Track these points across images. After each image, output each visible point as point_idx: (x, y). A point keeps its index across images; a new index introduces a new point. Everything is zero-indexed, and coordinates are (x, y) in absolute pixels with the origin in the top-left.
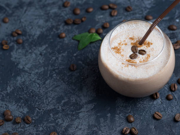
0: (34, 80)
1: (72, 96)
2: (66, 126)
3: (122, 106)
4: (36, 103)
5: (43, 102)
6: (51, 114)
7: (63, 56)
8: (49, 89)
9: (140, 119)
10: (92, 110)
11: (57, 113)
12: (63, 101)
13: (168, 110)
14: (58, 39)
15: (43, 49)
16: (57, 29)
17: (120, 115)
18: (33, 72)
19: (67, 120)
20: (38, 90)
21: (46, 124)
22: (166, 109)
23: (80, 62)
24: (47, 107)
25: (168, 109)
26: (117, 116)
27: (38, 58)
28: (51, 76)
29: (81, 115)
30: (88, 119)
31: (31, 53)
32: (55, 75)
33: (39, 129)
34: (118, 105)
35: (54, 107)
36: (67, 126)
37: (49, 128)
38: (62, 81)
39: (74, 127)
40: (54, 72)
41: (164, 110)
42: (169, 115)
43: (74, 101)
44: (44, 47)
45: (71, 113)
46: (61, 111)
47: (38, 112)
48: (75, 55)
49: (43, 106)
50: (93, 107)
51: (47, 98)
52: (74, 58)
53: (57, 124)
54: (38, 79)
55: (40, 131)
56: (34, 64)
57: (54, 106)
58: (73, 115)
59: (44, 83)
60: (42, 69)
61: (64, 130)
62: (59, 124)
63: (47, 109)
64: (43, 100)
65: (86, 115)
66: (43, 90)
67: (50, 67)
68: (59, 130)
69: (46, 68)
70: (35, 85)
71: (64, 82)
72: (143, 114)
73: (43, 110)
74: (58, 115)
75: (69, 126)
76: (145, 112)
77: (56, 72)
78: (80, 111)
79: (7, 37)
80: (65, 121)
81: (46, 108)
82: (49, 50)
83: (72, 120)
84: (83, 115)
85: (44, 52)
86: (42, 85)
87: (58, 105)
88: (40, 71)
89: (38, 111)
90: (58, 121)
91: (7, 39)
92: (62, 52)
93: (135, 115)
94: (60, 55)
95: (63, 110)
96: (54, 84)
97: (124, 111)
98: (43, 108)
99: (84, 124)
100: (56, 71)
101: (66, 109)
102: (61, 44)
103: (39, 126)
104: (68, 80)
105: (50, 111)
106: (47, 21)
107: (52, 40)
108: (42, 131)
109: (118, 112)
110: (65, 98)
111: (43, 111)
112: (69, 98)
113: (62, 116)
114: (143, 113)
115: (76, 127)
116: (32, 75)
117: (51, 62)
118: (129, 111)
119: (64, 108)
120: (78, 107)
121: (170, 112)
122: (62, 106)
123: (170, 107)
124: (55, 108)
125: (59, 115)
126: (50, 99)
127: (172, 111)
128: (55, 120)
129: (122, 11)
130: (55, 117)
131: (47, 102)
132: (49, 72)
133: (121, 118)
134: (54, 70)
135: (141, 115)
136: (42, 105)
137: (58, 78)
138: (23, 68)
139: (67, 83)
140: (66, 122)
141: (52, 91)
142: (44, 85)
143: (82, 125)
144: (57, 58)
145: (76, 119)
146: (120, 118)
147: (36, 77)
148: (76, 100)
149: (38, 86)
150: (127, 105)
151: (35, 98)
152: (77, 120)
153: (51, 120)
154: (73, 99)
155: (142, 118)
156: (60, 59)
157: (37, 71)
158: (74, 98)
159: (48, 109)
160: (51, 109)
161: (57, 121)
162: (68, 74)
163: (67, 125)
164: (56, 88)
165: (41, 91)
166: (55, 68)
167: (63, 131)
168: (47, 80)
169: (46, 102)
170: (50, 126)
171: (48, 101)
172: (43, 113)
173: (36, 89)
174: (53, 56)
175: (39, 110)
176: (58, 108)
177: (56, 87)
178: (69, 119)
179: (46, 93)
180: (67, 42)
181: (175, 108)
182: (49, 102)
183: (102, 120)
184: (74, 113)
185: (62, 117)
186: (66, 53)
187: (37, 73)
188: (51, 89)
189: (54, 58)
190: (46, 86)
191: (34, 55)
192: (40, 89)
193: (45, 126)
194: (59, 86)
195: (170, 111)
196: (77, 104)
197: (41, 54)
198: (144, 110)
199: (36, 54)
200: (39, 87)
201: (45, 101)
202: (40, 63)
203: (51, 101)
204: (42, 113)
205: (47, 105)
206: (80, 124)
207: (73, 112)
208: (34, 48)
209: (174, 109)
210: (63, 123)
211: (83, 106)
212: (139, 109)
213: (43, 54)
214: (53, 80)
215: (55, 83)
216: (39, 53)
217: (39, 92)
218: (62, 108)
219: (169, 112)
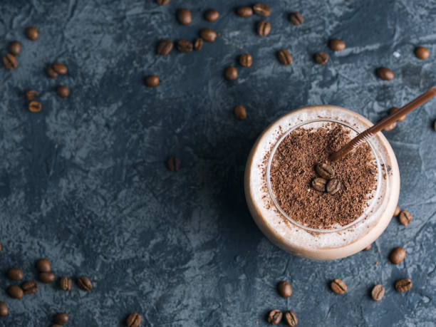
0: (93, 187)
1: (171, 231)
2: (158, 299)
3: (270, 259)
4: (99, 243)
5: (113, 241)
6: (129, 271)
7: (153, 131)
8: (125, 212)
9: (303, 289)
10: (210, 264)
11: (141, 269)
12: (153, 242)
13: (360, 272)
14: (143, 87)
15: (111, 113)
16: (141, 63)
17: (265, 279)
18: (92, 169)
19: (161, 284)
20: (103, 213)
21: (120, 292)
22: (356, 269)
23: (189, 149)
24: (122, 254)
25: (359, 270)
26: (259, 280)
27: (103, 135)
28: (129, 181)
29: (188, 274)
30: (201, 285)
31: (86, 121)
32: (136, 179)
33: (106, 302)
34: (262, 256)
35: (134, 255)
36: (160, 299)
37: (126, 300)
38: (151, 195)
39: (175, 302)
40: (135, 172)
41: (352, 272)
42: (360, 283)
43: (175, 242)
44: (114, 107)
45: (169, 269)
46: (148, 264)
47: (103, 264)
48: (178, 130)
49: (113, 251)
50: (211, 259)
51: (120, 233)
52: (176, 137)
53: (141, 293)
54: (102, 187)
55: (108, 307)
56: (94, 148)
57: (135, 252)
58: (171, 275)
59: (115, 197)
60: (111, 163)
61: (155, 308)
62: (145, 292)
63: (121, 257)
64: (113, 236)
65: (197, 275)
66: (114, 214)
67: (127, 157)
68: (146, 307)
69: (119, 160)
70: (97, 200)
71: (154, 195)
72: (310, 279)
73: (113, 259)
74: (142, 274)
75: (163, 299)
76: (314, 274)
77: (139, 172)
78: (187, 266)
79: (36, 78)
80: (157, 287)
81: (119, 255)
82: (124, 115)
83: (170, 286)
84: (193, 275)
85: (115, 119)
86: (112, 202)
87: (143, 249)
88: (106, 167)
89: (103, 261)
90: (143, 287)
91: (37, 82)
92: (150, 121)
93: (294, 281)
94: (148, 131)
95: (152, 262)
96: (135, 201)
97: (272, 270)
98: (114, 256)
99: (193, 295)
100: (140, 168)
101: (158, 260)
102: (149, 101)
103: (106, 295)
104: (162, 191)
105: (127, 262)
106: (119, 39)
107: (131, 91)
108: (112, 307)
109: (261, 271)
110: (158, 234)
111: (114, 263)
112: (165, 236)
113: (150, 275)
114: (309, 277)
115: (177, 301)
116: (89, 175)
117: (128, 145)
118: (283, 270)
119: (154, 258)
120: (182, 256)
121: (362, 277)
122: (151, 254)
123: (363, 266)
124: (137, 257)
125: (145, 273)
126: (127, 235)
127: (367, 276)
128: (138, 284)
129: (280, 21)
130: (138, 277)
131: (122, 242)
132: (124, 171)
133: (267, 285)
134: (134, 166)
135: (307, 281)
136: (112, 248)
137: (143, 186)
138: (72, 157)
139: (160, 199)
140: (159, 289)
141: (130, 215)
142: (114, 203)
143: (189, 297)
144: (141, 137)
145: (178, 283)
146: (264, 285)
147: (98, 182)
148: (179, 241)
149: (103, 203)
150: (279, 256)
151: (97, 230)
152: (181, 285)
153: (130, 284)
154: (173, 238)
155: (307, 288)
156: (146, 138)
157: (99, 166)
158: (174, 236)
159: (123, 258)
160: (128, 258)
161: (141, 286)
162: (163, 178)
163: (160, 295)
164: (140, 211)
165: (108, 215)
166: (138, 161)
167: (153, 309)
168: (119, 190)
169: (119, 243)
170: (128, 296)
171: (124, 239)
172: (114, 266)
173: (99, 210)
174: (134, 132)
175: (105, 260)
176: (143, 257)
177: (139, 207)
178: (163, 283)
179: (120, 222)
180: (161, 97)
181: (373, 267)
182: (125, 243)
183: (229, 288)
184: (174, 270)
185: (152, 277)
186: (160, 124)
187: (100, 171)
188: (128, 210)
189: (135, 137)
190: (120, 205)
191: (93, 127)
192: (107, 211)
193: (118, 296)
194: (145, 204)
195: (363, 274)
196: (181, 249)
197: (107, 125)
198: (312, 271)
199: (97, 126)
200: (106, 206)
201: (116, 239)
202: (106, 146)
203: (128, 240)
204: (112, 267)
205: (122, 248)
206: (186, 296)
207: (172, 267)
208: (94, 108)
209: (371, 270)
210: (152, 292)
211: (193, 255)
212: (303, 267)
213: (112, 125)
214: (132, 189)
215: (138, 198)
216: (103, 122)
217: (105, 216)
218: (150, 257)
219: (360, 277)
